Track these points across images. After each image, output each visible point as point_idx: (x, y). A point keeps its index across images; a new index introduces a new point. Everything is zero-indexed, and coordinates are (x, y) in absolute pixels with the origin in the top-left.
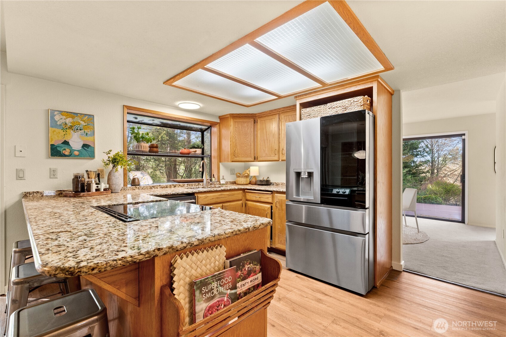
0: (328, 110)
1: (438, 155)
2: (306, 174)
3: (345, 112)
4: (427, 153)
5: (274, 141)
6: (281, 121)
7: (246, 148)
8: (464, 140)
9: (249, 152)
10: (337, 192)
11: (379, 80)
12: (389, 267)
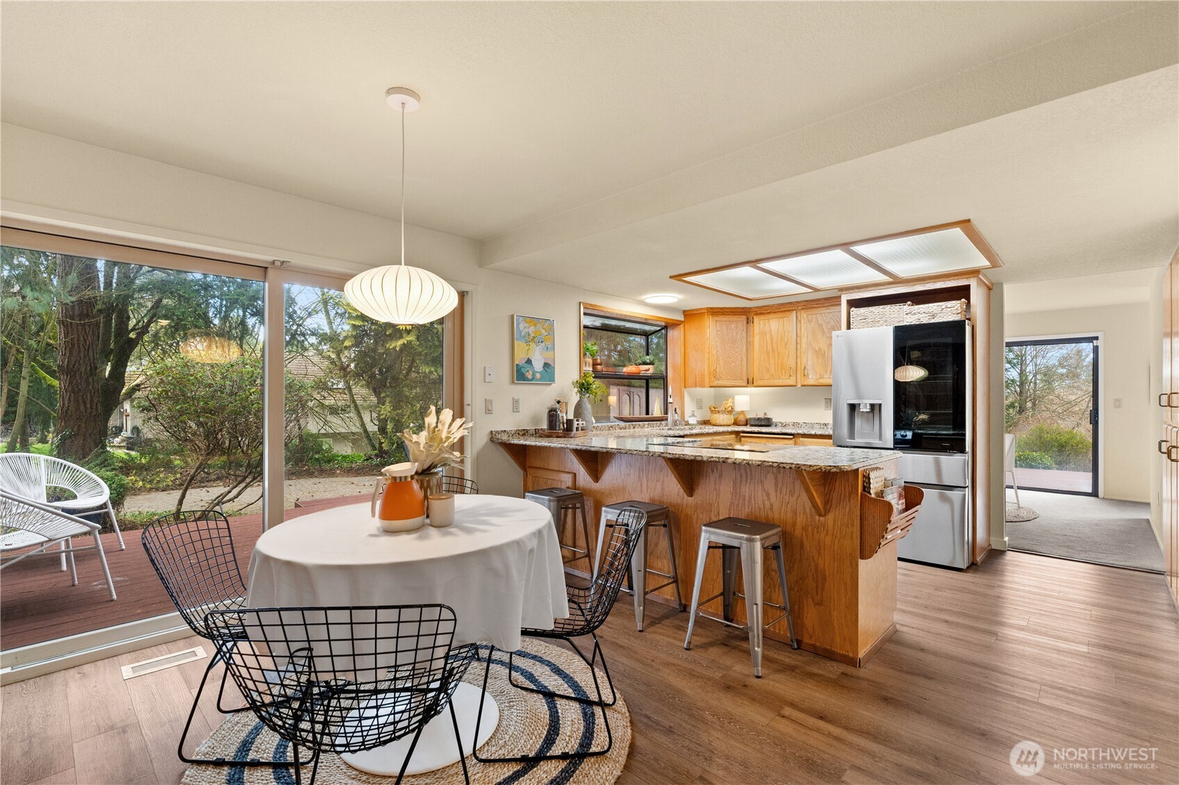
0: (905, 316)
1: (1036, 368)
2: (868, 407)
3: (932, 321)
4: (1009, 362)
5: (787, 354)
6: (800, 321)
7: (734, 364)
8: (1096, 349)
9: (740, 371)
10: (902, 436)
11: (980, 276)
12: (986, 546)
